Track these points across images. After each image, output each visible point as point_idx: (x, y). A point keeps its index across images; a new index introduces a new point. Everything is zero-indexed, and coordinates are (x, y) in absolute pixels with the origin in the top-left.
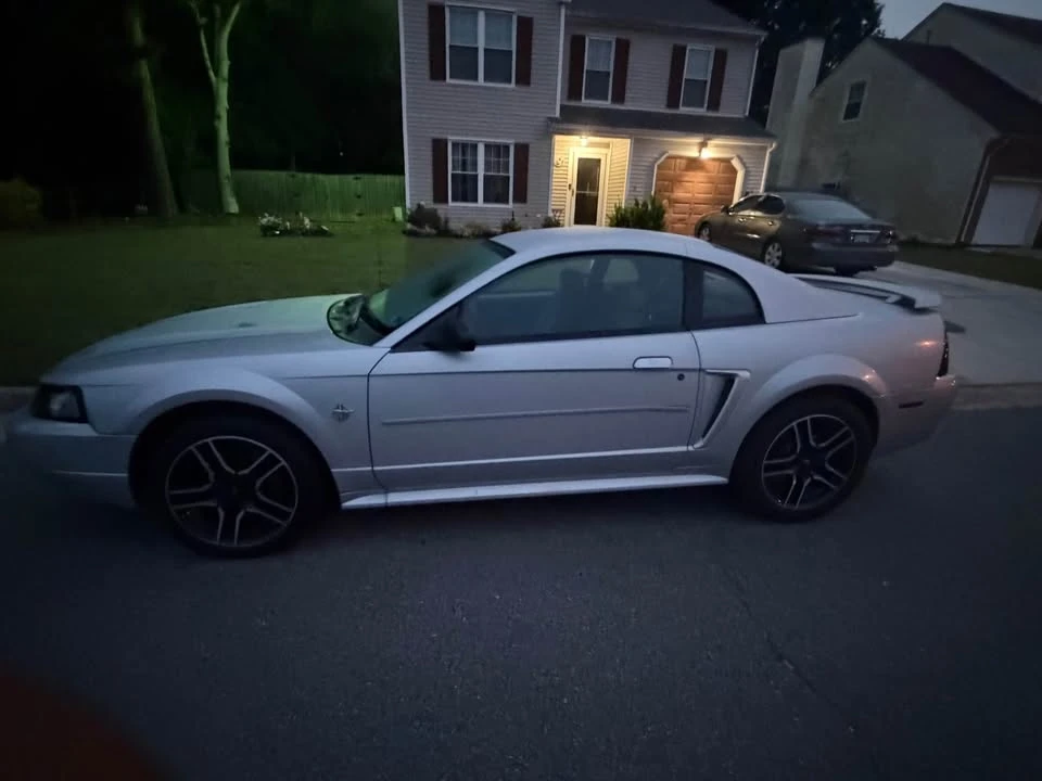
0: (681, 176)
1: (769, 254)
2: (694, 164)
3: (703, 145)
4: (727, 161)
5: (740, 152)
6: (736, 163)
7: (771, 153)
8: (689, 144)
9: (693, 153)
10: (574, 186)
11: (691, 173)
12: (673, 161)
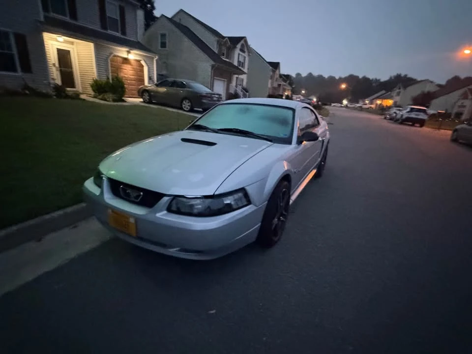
0: (121, 66)
1: (184, 104)
2: (126, 61)
3: (129, 52)
4: (139, 61)
5: (145, 58)
6: (143, 63)
7: (157, 60)
8: (123, 51)
9: (125, 55)
10: (57, 65)
11: (125, 65)
12: (115, 58)
